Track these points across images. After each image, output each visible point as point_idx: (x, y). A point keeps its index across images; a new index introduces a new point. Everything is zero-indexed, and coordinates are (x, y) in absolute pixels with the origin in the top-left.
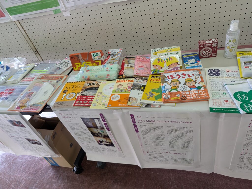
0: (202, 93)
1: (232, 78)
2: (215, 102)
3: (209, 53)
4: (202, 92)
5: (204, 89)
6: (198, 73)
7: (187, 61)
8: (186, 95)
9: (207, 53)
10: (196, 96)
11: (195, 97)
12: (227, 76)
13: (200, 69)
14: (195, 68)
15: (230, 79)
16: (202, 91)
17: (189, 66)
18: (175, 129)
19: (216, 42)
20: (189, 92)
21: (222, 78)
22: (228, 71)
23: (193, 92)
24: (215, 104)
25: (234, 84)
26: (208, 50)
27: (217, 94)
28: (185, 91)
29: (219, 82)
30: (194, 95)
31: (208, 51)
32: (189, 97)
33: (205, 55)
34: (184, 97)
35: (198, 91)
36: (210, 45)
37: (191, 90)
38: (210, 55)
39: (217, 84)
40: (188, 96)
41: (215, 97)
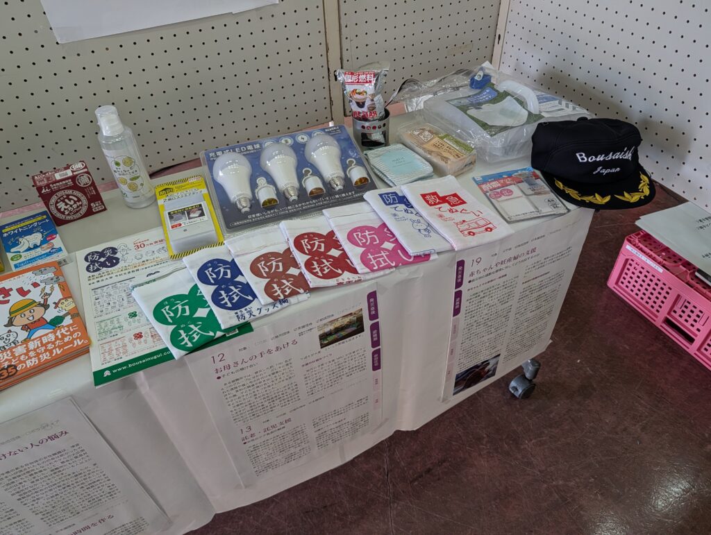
0: (66, 336)
1: (151, 264)
2: (107, 350)
3: (81, 205)
4: (67, 331)
5: (71, 322)
6: (51, 275)
7: (16, 244)
8: (15, 357)
9: (75, 206)
10: (48, 353)
11: (45, 357)
12: (137, 261)
13: (57, 259)
14: (40, 262)
15: (144, 267)
16: (66, 329)
17: (23, 259)
18: (28, 472)
19: (85, 172)
20: (27, 347)
21: (123, 272)
22: (139, 244)
23: (39, 342)
24: (109, 354)
25: (154, 280)
26: (71, 197)
27: (112, 322)
28: (13, 345)
29: (118, 285)
30: (43, 349)
31: (72, 199)
32: (25, 362)
33: (71, 212)
34: (9, 366)
35: (55, 334)
36: (70, 183)
37: (32, 338)
38: (84, 210)
39: (112, 293)
40: (21, 362)
41: (109, 335)
